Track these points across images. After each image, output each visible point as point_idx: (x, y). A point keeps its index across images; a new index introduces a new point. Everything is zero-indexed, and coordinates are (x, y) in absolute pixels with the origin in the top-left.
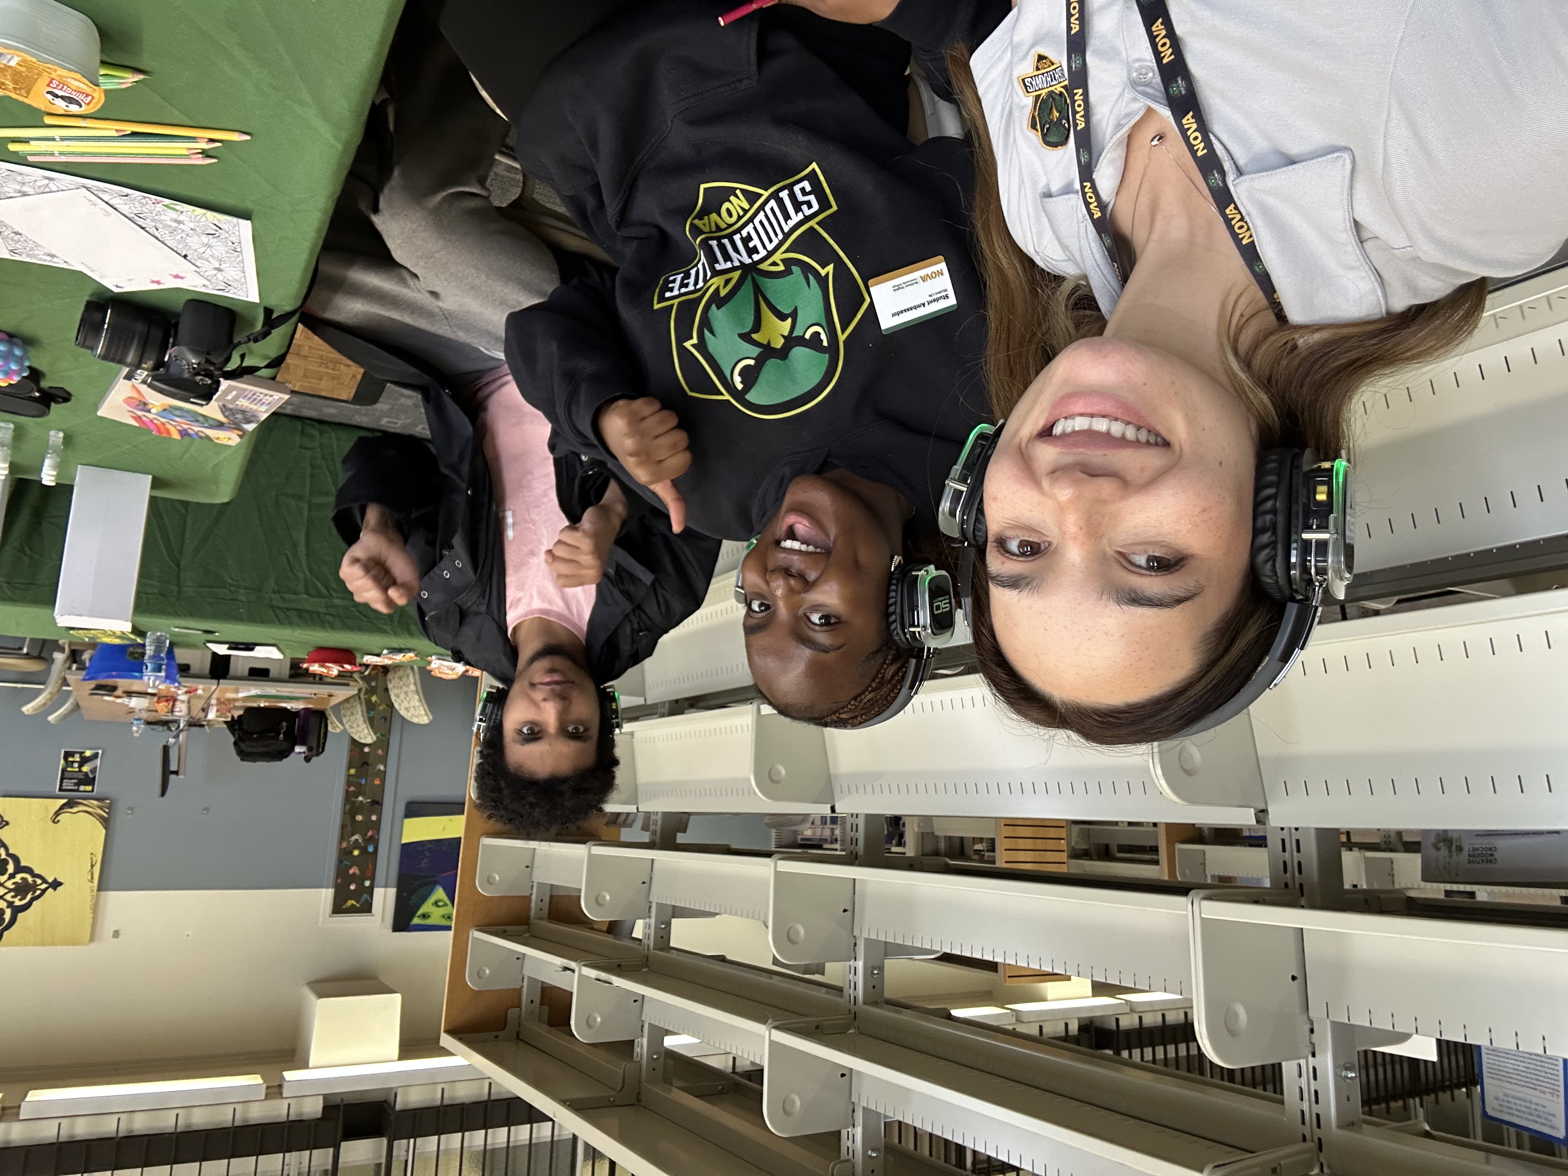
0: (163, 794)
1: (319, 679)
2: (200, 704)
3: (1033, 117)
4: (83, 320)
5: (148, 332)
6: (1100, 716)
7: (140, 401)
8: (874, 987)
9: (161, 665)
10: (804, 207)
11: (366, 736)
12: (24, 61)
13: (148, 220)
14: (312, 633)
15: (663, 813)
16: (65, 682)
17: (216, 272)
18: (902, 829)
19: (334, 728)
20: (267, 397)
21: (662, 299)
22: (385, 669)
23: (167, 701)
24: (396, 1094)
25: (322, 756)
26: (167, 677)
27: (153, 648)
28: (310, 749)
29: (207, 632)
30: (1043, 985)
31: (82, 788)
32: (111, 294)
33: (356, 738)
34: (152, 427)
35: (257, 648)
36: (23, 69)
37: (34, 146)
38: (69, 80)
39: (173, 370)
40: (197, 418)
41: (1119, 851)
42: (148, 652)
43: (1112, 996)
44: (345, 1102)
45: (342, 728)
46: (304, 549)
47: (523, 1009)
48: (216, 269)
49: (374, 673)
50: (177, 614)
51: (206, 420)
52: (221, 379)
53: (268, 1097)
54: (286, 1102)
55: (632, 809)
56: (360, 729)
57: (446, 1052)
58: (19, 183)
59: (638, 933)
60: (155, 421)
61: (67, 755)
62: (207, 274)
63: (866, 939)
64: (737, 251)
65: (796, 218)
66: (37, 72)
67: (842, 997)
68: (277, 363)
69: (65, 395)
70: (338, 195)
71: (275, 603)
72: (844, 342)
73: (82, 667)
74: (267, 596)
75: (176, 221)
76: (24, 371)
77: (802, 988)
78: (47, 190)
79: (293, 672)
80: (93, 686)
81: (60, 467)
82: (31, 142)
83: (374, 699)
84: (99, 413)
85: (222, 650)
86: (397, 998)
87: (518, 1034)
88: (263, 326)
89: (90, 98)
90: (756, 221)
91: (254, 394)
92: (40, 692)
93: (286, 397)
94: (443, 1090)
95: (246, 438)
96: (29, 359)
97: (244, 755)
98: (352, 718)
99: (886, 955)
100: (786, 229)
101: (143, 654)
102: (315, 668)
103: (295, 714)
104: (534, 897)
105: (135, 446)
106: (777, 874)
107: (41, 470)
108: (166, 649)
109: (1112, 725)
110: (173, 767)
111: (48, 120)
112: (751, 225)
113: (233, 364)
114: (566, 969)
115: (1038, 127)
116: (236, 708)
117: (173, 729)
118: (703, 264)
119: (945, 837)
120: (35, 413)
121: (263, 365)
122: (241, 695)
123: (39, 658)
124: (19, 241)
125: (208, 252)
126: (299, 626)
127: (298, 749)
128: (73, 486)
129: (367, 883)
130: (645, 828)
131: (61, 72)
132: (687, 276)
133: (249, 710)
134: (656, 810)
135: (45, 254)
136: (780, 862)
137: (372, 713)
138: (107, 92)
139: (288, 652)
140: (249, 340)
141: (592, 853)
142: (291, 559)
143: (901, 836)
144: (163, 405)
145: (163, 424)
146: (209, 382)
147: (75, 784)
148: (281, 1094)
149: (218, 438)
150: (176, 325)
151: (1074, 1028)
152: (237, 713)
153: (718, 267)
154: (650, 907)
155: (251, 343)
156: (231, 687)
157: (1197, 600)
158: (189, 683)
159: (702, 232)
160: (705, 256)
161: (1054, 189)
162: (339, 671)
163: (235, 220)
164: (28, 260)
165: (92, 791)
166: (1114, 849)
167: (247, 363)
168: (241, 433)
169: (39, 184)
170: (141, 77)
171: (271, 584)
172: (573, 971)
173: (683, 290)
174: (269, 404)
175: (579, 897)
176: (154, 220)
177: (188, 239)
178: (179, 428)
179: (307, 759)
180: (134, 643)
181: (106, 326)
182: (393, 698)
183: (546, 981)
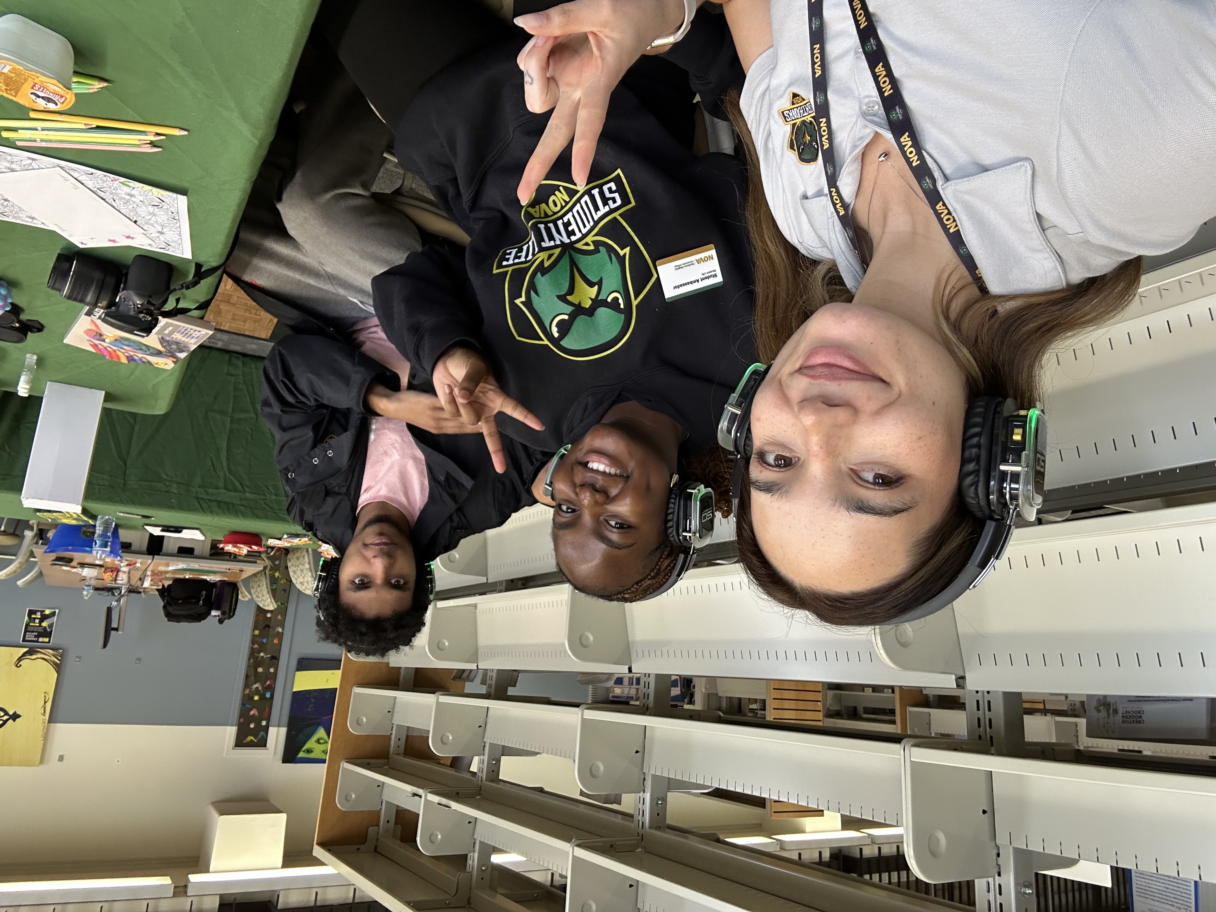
0: (105, 646)
1: (233, 557)
2: (138, 574)
3: (792, 140)
4: (54, 268)
5: (104, 280)
6: (830, 601)
7: (97, 333)
8: (658, 814)
9: (107, 542)
10: (610, 202)
11: (269, 604)
12: (14, 69)
13: (108, 193)
14: (228, 520)
15: (498, 670)
16: (32, 554)
17: (159, 234)
18: (692, 690)
19: (244, 597)
20: (196, 333)
21: (500, 266)
22: (287, 551)
23: (112, 571)
24: (278, 896)
25: (232, 619)
26: (111, 552)
27: (101, 528)
28: (223, 613)
29: (145, 517)
30: (803, 820)
31: (41, 639)
32: (76, 249)
33: (261, 605)
34: (106, 353)
35: (184, 531)
36: (13, 75)
37: (21, 134)
38: (48, 85)
39: (121, 308)
40: (141, 347)
41: (865, 713)
42: (97, 531)
43: (858, 830)
44: (237, 902)
45: (250, 597)
46: (225, 453)
47: (381, 827)
48: (159, 232)
49: (278, 553)
50: (121, 502)
51: (148, 349)
52: (160, 318)
53: (175, 895)
54: (190, 899)
55: (473, 666)
56: (264, 598)
57: (318, 862)
58: (9, 161)
59: (474, 768)
60: (109, 349)
61: (31, 612)
62: (152, 235)
63: (652, 775)
64: (559, 232)
65: (603, 210)
66: (23, 77)
67: (633, 822)
68: (204, 306)
69: (40, 327)
70: (254, 178)
71: (200, 496)
72: (636, 306)
73: (46, 542)
74: (194, 490)
75: (129, 194)
76: (7, 306)
77: (602, 815)
78: (31, 167)
79: (213, 551)
80: (54, 558)
81: (34, 382)
82: (19, 131)
83: (277, 574)
84: (65, 341)
85: (157, 532)
86: (283, 817)
87: (376, 847)
88: (194, 277)
89: (64, 98)
90: (575, 210)
91: (186, 330)
92: (12, 562)
93: (211, 332)
94: (317, 893)
95: (179, 364)
96: (12, 297)
97: (171, 616)
98: (259, 589)
99: (669, 789)
100: (596, 218)
101: (94, 533)
102: (229, 548)
103: (214, 585)
104: (393, 737)
105: (92, 368)
106: (584, 721)
107: (18, 385)
108: (112, 530)
109: (840, 609)
110: (114, 625)
111: (32, 115)
112: (571, 214)
113: (170, 305)
114: (415, 795)
115: (795, 148)
116: (167, 579)
117: (116, 594)
118: (533, 242)
119: (727, 697)
120: (16, 339)
121: (193, 308)
122: (170, 568)
123: (14, 534)
124: (7, 206)
125: (153, 218)
126: (217, 514)
127: (214, 613)
128: (42, 398)
129: (264, 723)
130: (483, 682)
131: (42, 78)
132: (521, 250)
133: (177, 581)
134: (491, 668)
135: (27, 217)
136: (586, 711)
137: (275, 585)
138: (76, 95)
139: (209, 534)
140: (182, 287)
141: (440, 701)
142: (215, 462)
143: (692, 696)
144: (115, 336)
145: (115, 351)
146: (150, 319)
147: (35, 636)
148: (186, 893)
149: (157, 364)
150: (126, 275)
151: (826, 855)
152: (167, 583)
153: (544, 245)
154: (484, 746)
155: (184, 290)
156: (163, 561)
157: (912, 512)
158: (130, 557)
159: (534, 218)
160: (534, 236)
161: (809, 194)
162: (248, 551)
163: (174, 195)
164: (14, 221)
165: (49, 642)
166: (860, 710)
167: (180, 306)
168: (175, 360)
169: (24, 163)
170: (105, 84)
171: (198, 480)
172: (420, 797)
173: (517, 261)
174: (197, 337)
175: (428, 737)
176: (112, 194)
177: (139, 209)
178: (127, 354)
179: (221, 621)
180: (87, 524)
181: (71, 273)
182: (291, 574)
183: (399, 805)
